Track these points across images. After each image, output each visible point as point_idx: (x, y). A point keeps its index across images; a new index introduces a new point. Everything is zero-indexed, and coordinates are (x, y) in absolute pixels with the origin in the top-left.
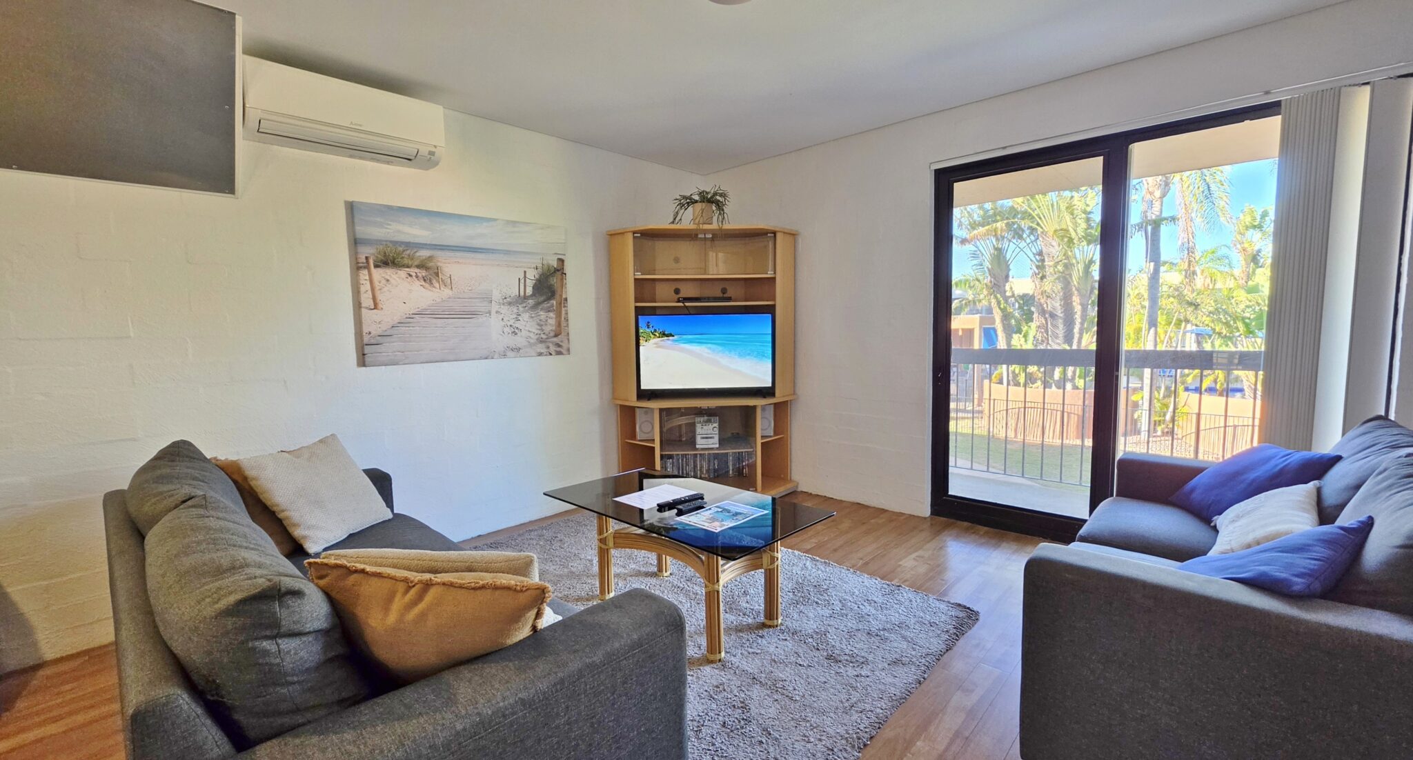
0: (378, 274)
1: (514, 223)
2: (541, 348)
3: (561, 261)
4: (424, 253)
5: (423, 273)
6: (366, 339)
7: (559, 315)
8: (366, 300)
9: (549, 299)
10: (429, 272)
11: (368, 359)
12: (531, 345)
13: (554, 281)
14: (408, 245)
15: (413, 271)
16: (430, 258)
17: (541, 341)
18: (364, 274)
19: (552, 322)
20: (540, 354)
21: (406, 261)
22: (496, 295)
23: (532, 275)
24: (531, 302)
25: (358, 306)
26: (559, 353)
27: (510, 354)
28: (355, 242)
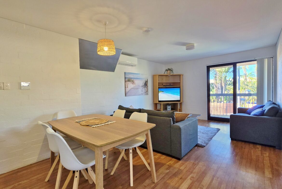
0: (128, 82)
1: (142, 74)
2: (145, 94)
3: (147, 80)
4: (132, 79)
5: (132, 82)
6: (126, 92)
7: (147, 88)
8: (126, 87)
9: (146, 86)
10: (133, 82)
11: (126, 95)
12: (144, 93)
13: (147, 83)
14: (131, 78)
15: (131, 82)
16: (133, 80)
17: (145, 93)
18: (126, 82)
19: (146, 90)
20: (145, 95)
21: (131, 81)
22: (140, 86)
23: (144, 82)
24: (144, 86)
25: (125, 87)
26: (147, 95)
27: (142, 95)
28: (125, 78)
